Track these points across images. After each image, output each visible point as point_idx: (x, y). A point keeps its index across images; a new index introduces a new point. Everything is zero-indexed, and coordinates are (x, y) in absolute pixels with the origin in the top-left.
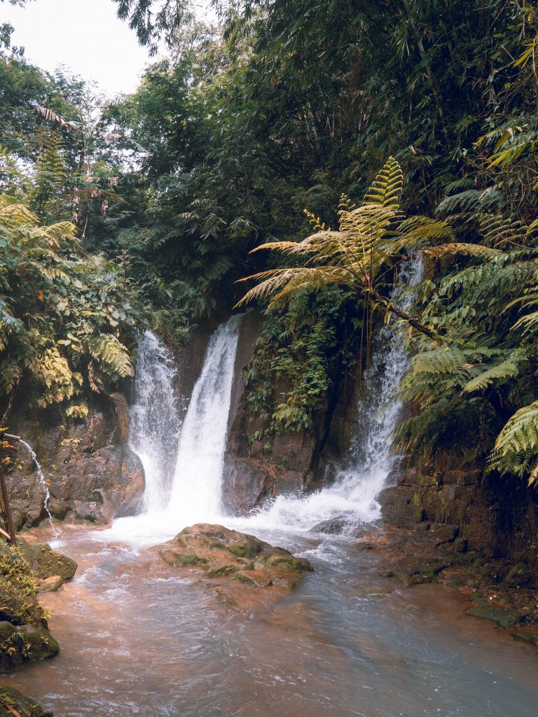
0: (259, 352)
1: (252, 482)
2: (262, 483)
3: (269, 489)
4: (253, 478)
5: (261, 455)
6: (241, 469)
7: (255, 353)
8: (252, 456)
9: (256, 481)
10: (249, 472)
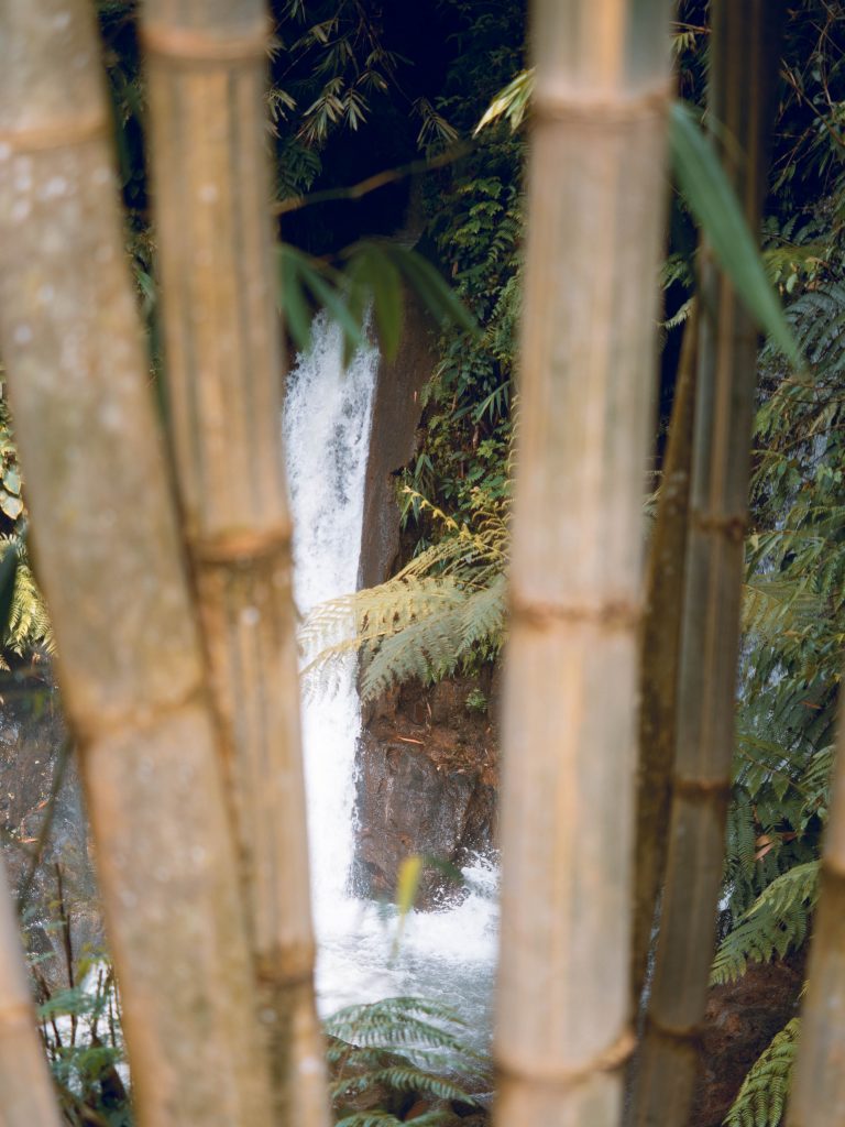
0: (433, 424)
1: (434, 814)
2: (460, 812)
3: (482, 828)
4: (436, 802)
5: (460, 719)
6: (404, 774)
7: (424, 424)
8: (435, 723)
9: (444, 810)
10: (426, 785)
